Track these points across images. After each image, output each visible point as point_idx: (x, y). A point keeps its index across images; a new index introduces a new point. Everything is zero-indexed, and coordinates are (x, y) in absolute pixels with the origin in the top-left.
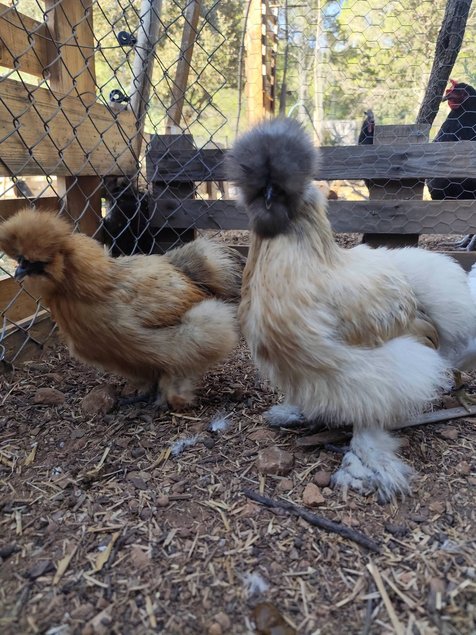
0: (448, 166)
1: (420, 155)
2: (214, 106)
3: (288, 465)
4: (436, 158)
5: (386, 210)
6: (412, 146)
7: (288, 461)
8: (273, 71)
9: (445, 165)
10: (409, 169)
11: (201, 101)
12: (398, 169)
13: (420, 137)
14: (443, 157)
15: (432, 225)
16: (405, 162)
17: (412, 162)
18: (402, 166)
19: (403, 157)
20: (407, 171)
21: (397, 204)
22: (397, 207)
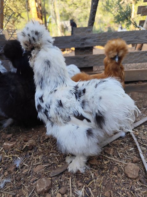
0: (100, 42)
1: (90, 38)
2: (23, 18)
3: (49, 187)
4: (96, 39)
5: (81, 59)
6: (87, 35)
7: (49, 185)
8: (40, 5)
9: (99, 42)
10: (87, 43)
11: (17, 16)
12: (83, 44)
13: (89, 31)
14: (98, 38)
15: (97, 63)
16: (85, 41)
17: (88, 41)
18: (84, 43)
19: (85, 39)
20: (86, 44)
21: (84, 57)
22: (85, 58)
